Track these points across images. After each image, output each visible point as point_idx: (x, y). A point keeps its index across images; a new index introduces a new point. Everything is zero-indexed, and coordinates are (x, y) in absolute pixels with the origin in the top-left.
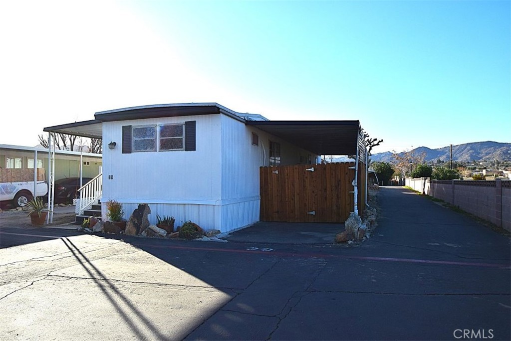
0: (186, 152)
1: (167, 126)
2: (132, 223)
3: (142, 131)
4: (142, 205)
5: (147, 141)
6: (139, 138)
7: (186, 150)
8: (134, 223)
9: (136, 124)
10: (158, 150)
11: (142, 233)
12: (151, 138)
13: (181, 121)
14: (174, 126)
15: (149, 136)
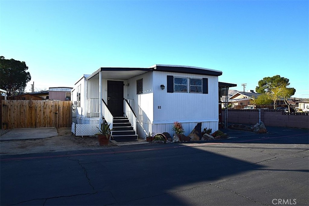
0: (203, 94)
1: (194, 79)
2: (195, 134)
3: (180, 80)
4: (200, 123)
5: (183, 86)
6: (178, 84)
7: (203, 93)
8: (197, 134)
9: (176, 75)
10: (188, 92)
11: (202, 139)
12: (185, 85)
13: (200, 77)
14: (197, 79)
15: (184, 84)
